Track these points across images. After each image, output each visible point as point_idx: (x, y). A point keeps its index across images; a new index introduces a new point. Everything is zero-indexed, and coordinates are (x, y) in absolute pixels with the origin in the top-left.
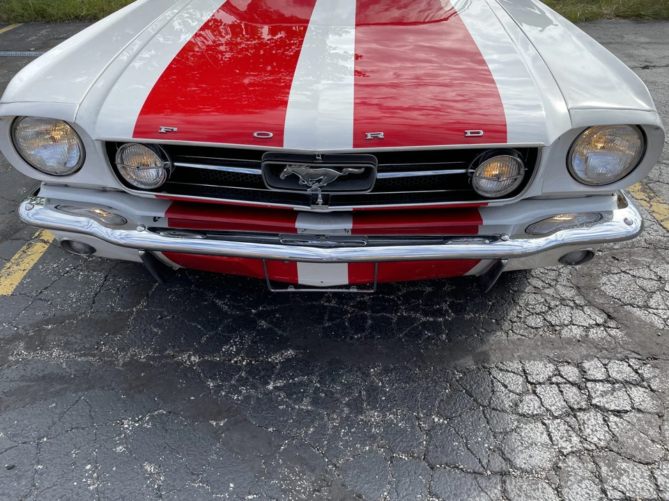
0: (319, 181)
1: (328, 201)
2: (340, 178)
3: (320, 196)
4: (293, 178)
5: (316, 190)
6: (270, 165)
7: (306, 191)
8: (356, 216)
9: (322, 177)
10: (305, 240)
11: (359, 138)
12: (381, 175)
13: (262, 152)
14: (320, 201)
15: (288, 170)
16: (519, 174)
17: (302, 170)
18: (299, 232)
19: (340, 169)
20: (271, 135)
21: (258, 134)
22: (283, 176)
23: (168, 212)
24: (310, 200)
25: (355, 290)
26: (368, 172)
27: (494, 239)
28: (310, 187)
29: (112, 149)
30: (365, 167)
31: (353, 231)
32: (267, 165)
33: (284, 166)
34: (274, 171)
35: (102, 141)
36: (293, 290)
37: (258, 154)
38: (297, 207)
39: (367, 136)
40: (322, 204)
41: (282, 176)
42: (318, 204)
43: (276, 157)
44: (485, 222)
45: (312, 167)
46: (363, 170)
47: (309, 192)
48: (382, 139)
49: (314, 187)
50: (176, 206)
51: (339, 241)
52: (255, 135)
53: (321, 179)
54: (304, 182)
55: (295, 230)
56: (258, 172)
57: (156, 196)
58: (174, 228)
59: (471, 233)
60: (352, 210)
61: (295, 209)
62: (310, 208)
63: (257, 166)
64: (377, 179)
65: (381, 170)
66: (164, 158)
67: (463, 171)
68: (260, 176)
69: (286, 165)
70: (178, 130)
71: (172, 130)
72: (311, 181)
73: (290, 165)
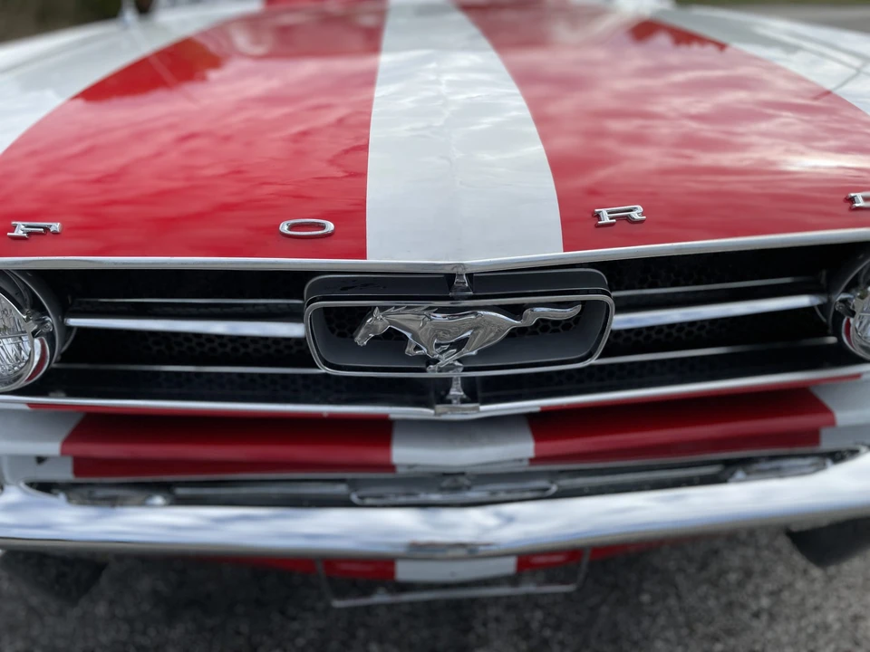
1: (478, 391)
2: (515, 334)
3: (457, 382)
5: (450, 367)
6: (326, 310)
7: (423, 371)
9: (468, 333)
10: (411, 490)
11: (577, 224)
12: (620, 321)
13: (303, 276)
14: (456, 391)
15: (379, 322)
18: (401, 472)
19: (515, 311)
20: (330, 226)
21: (292, 227)
22: (365, 335)
23: (68, 441)
24: (434, 393)
25: (533, 589)
26: (593, 314)
28: (436, 361)
30: (583, 303)
31: (535, 459)
32: (317, 311)
33: (368, 311)
34: (340, 324)
36: (385, 598)
37: (291, 283)
38: (398, 412)
39: (598, 216)
40: (463, 401)
41: (361, 338)
42: (450, 402)
43: (344, 289)
45: (442, 310)
46: (576, 309)
47: (432, 373)
48: (641, 222)
49: (445, 360)
50: (91, 426)
52: (284, 228)
53: (467, 339)
54: (417, 348)
55: (391, 467)
56: (294, 330)
57: (30, 405)
60: (538, 409)
61: (392, 416)
62: (432, 412)
63: (292, 315)
64: (612, 331)
65: (626, 306)
66: (37, 308)
67: (803, 301)
68: (300, 342)
69: (370, 310)
70: (63, 227)
71: (46, 229)
72: (438, 345)
73: (382, 309)
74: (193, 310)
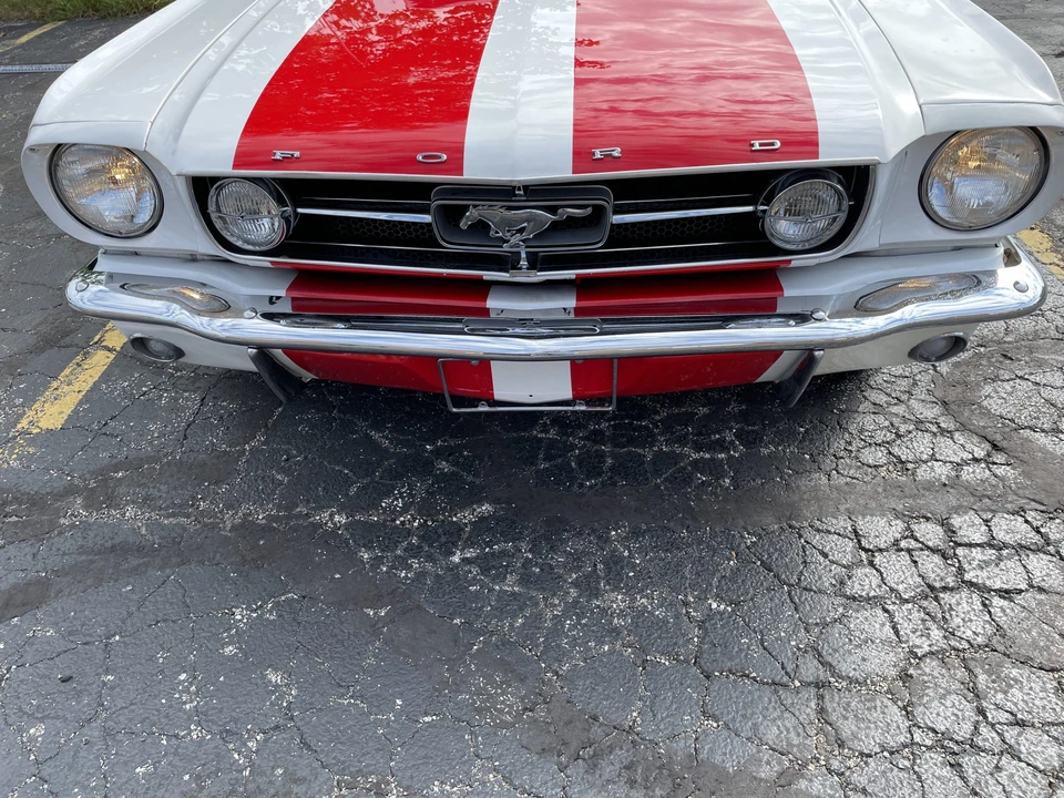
0: (521, 231)
1: (536, 263)
2: (554, 226)
3: (523, 255)
4: (481, 227)
5: (517, 246)
6: (443, 206)
7: (501, 247)
8: (582, 287)
9: (525, 224)
10: (502, 327)
11: (581, 156)
12: (618, 219)
13: (432, 185)
14: (524, 263)
15: (472, 214)
16: (839, 210)
17: (495, 213)
18: (493, 315)
19: (553, 210)
20: (444, 157)
21: (424, 157)
22: (466, 223)
23: (288, 290)
24: (506, 262)
25: (583, 408)
26: (598, 214)
27: (802, 318)
28: (508, 241)
29: (202, 187)
30: (594, 206)
31: (578, 311)
32: (439, 206)
33: (466, 208)
34: (451, 216)
35: (187, 177)
36: (486, 409)
37: (423, 190)
38: (488, 275)
39: (594, 154)
40: (528, 269)
41: (463, 225)
42: (520, 269)
43: (453, 193)
44: (787, 293)
45: (510, 208)
46: (589, 210)
47: (506, 248)
48: (618, 157)
49: (514, 240)
50: (303, 279)
51: (557, 328)
52: (420, 158)
53: (525, 228)
54: (497, 232)
55: (486, 312)
56: (426, 218)
57: (272, 262)
58: (302, 312)
59: (765, 310)
60: (574, 277)
61: (485, 278)
62: (508, 275)
63: (424, 210)
64: (612, 225)
65: (619, 210)
66: (281, 202)
67: (749, 209)
68: (429, 225)
69: (468, 206)
70: (301, 155)
71: (292, 155)
72: (509, 231)
73: (475, 206)
74: (381, 206)
